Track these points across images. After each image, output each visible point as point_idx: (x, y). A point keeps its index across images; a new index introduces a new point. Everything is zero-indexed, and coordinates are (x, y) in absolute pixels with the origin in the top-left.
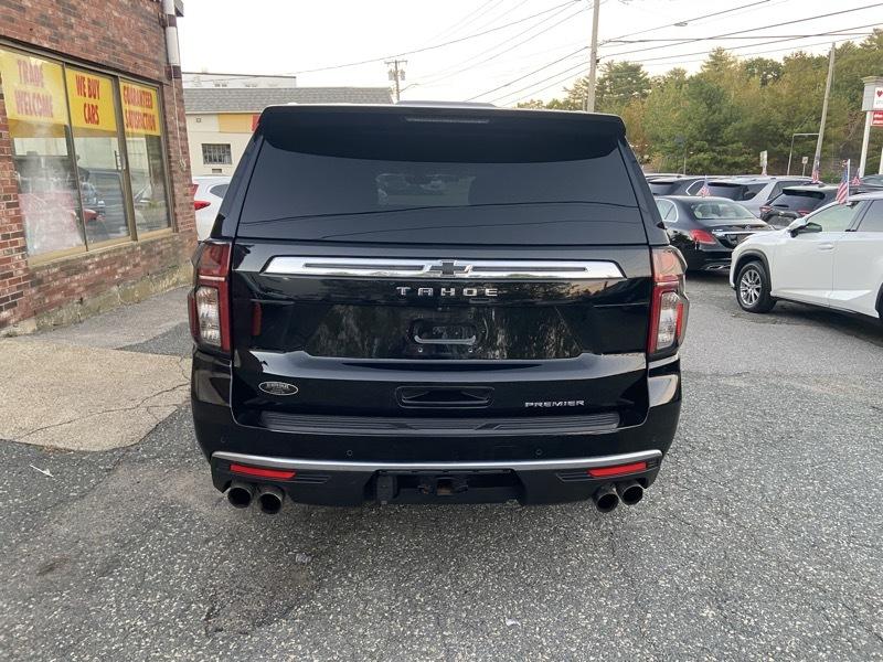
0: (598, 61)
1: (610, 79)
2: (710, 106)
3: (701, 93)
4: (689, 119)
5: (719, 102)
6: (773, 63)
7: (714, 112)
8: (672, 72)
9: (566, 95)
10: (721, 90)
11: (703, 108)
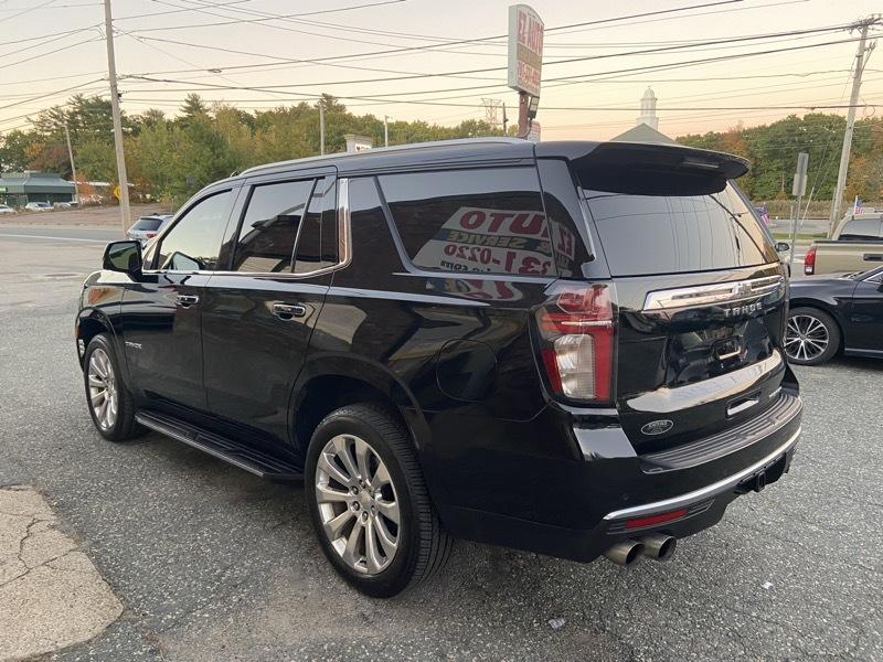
0: (120, 95)
1: (80, 113)
2: (213, 149)
3: (202, 137)
4: (195, 161)
5: (221, 147)
6: (246, 115)
7: (218, 157)
8: (149, 113)
9: (32, 126)
10: (220, 136)
11: (207, 152)
